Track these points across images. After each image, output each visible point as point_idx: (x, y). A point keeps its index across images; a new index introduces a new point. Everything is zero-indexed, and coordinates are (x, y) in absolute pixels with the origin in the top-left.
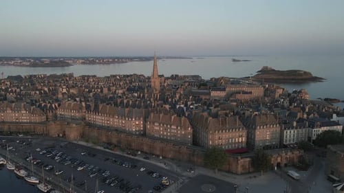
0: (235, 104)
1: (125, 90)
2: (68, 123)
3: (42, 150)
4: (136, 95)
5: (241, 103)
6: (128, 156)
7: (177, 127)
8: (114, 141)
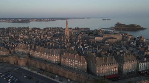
0: (108, 44)
1: (52, 36)
2: (19, 57)
3: (3, 74)
4: (57, 39)
5: (111, 44)
6: (50, 78)
7: (78, 62)
8: (44, 68)
